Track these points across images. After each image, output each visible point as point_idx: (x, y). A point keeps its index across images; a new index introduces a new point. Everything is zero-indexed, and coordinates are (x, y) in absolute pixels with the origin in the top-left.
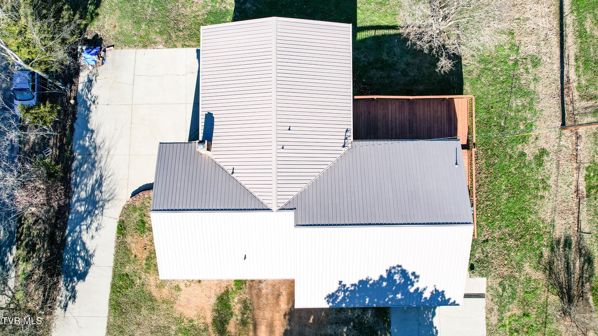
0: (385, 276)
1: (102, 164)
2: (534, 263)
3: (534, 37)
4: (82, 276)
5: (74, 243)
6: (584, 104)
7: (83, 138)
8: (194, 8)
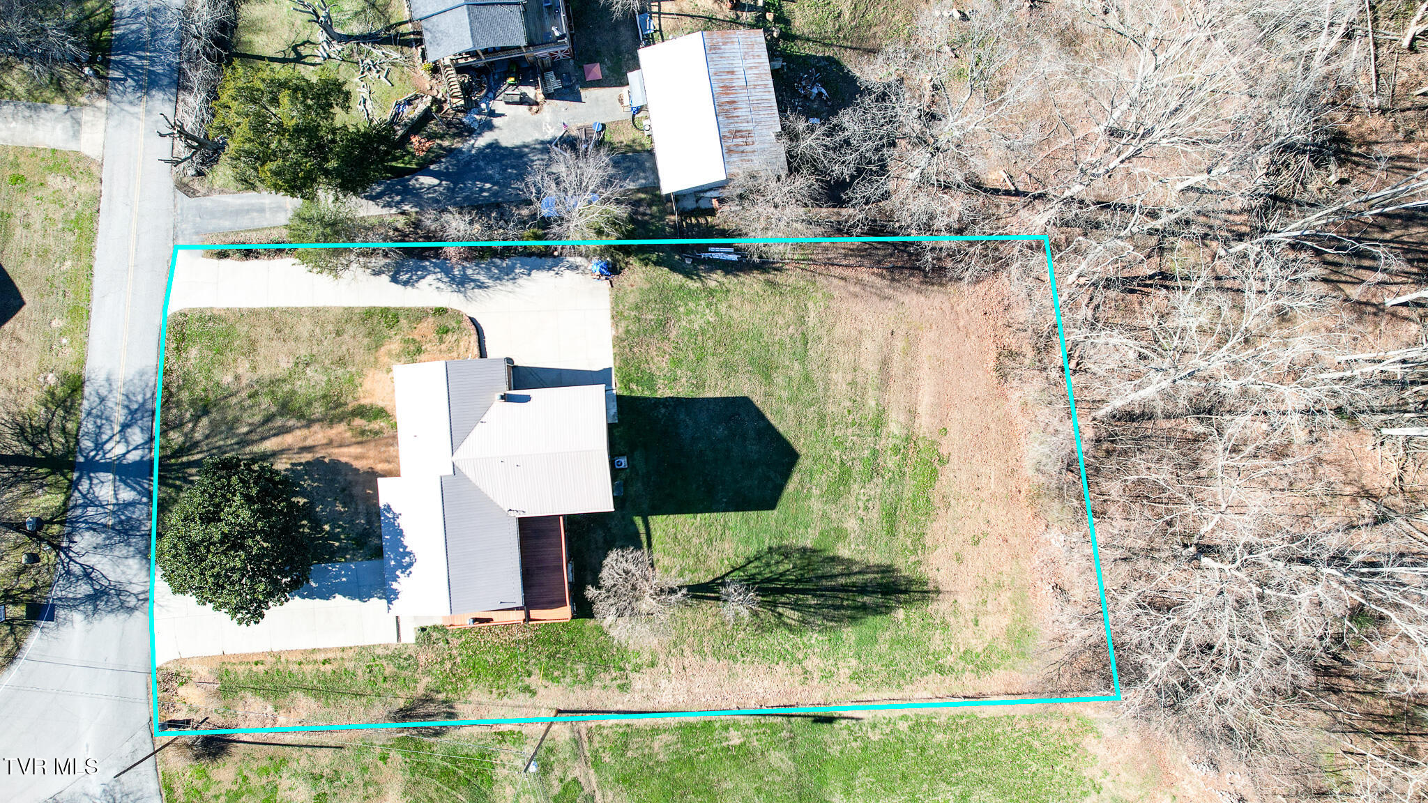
0: (408, 550)
1: (499, 287)
2: (432, 686)
3: (650, 687)
4: (394, 279)
5: (425, 268)
6: (584, 732)
7: (523, 266)
8: (656, 360)
